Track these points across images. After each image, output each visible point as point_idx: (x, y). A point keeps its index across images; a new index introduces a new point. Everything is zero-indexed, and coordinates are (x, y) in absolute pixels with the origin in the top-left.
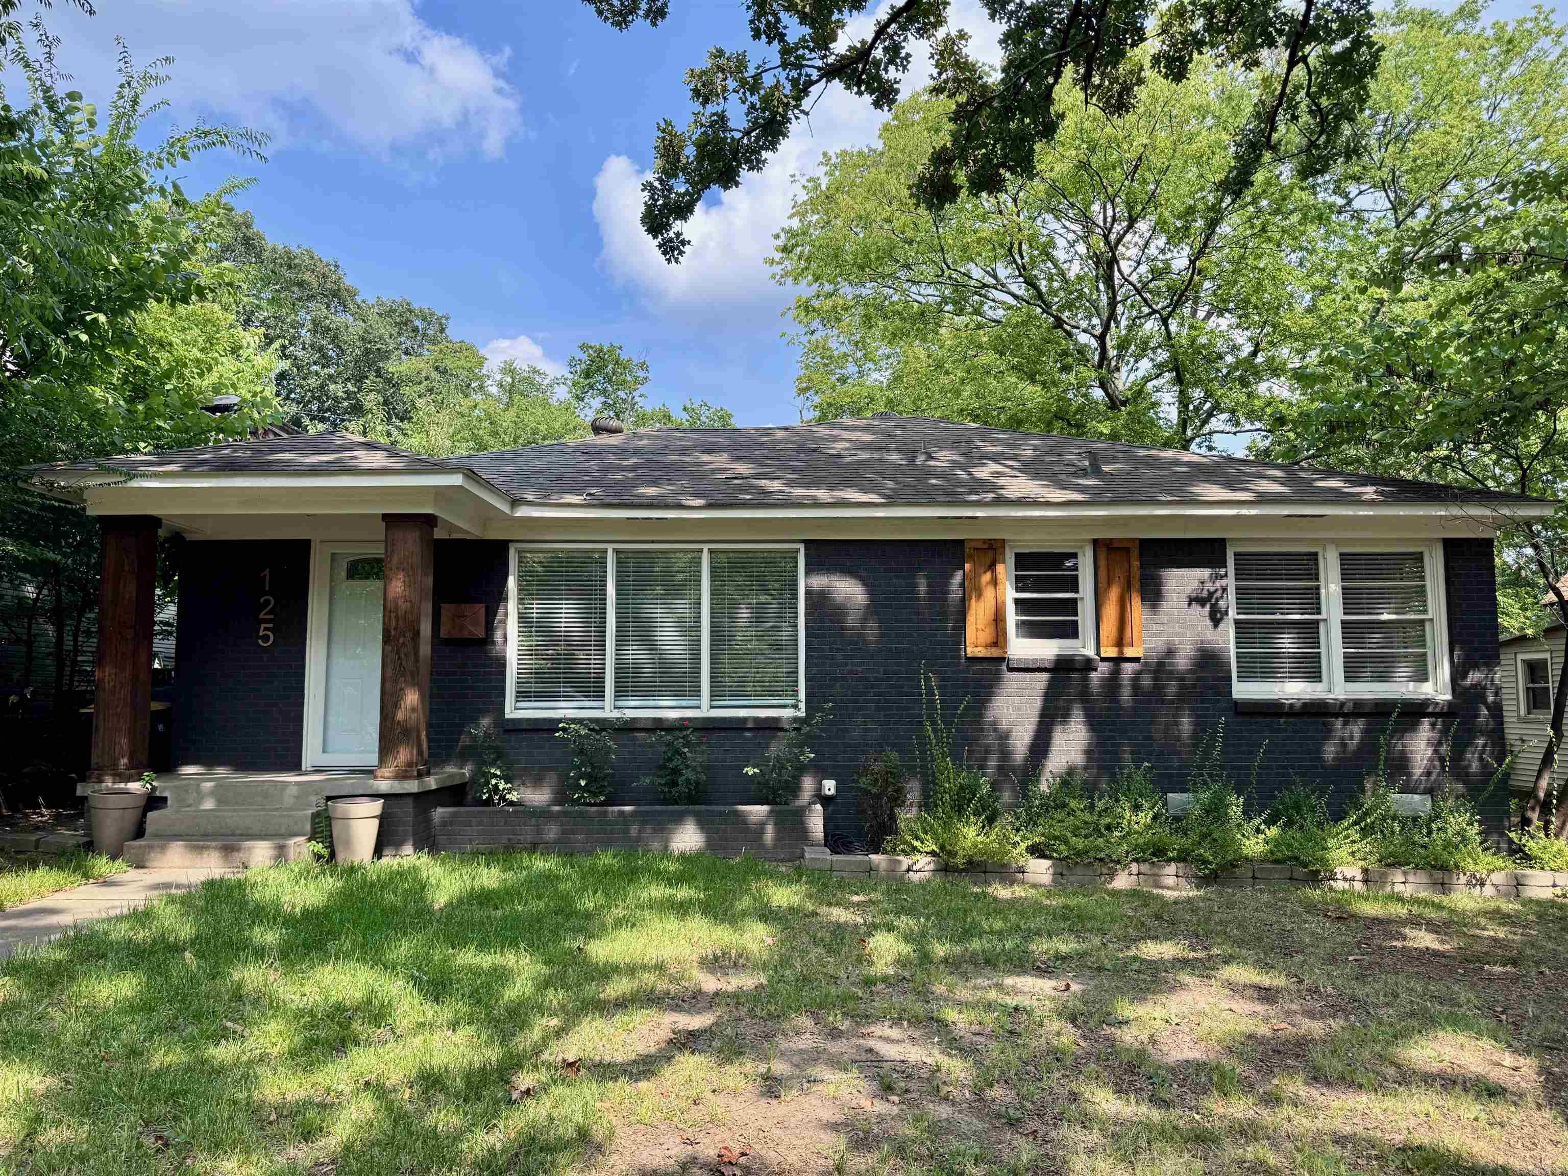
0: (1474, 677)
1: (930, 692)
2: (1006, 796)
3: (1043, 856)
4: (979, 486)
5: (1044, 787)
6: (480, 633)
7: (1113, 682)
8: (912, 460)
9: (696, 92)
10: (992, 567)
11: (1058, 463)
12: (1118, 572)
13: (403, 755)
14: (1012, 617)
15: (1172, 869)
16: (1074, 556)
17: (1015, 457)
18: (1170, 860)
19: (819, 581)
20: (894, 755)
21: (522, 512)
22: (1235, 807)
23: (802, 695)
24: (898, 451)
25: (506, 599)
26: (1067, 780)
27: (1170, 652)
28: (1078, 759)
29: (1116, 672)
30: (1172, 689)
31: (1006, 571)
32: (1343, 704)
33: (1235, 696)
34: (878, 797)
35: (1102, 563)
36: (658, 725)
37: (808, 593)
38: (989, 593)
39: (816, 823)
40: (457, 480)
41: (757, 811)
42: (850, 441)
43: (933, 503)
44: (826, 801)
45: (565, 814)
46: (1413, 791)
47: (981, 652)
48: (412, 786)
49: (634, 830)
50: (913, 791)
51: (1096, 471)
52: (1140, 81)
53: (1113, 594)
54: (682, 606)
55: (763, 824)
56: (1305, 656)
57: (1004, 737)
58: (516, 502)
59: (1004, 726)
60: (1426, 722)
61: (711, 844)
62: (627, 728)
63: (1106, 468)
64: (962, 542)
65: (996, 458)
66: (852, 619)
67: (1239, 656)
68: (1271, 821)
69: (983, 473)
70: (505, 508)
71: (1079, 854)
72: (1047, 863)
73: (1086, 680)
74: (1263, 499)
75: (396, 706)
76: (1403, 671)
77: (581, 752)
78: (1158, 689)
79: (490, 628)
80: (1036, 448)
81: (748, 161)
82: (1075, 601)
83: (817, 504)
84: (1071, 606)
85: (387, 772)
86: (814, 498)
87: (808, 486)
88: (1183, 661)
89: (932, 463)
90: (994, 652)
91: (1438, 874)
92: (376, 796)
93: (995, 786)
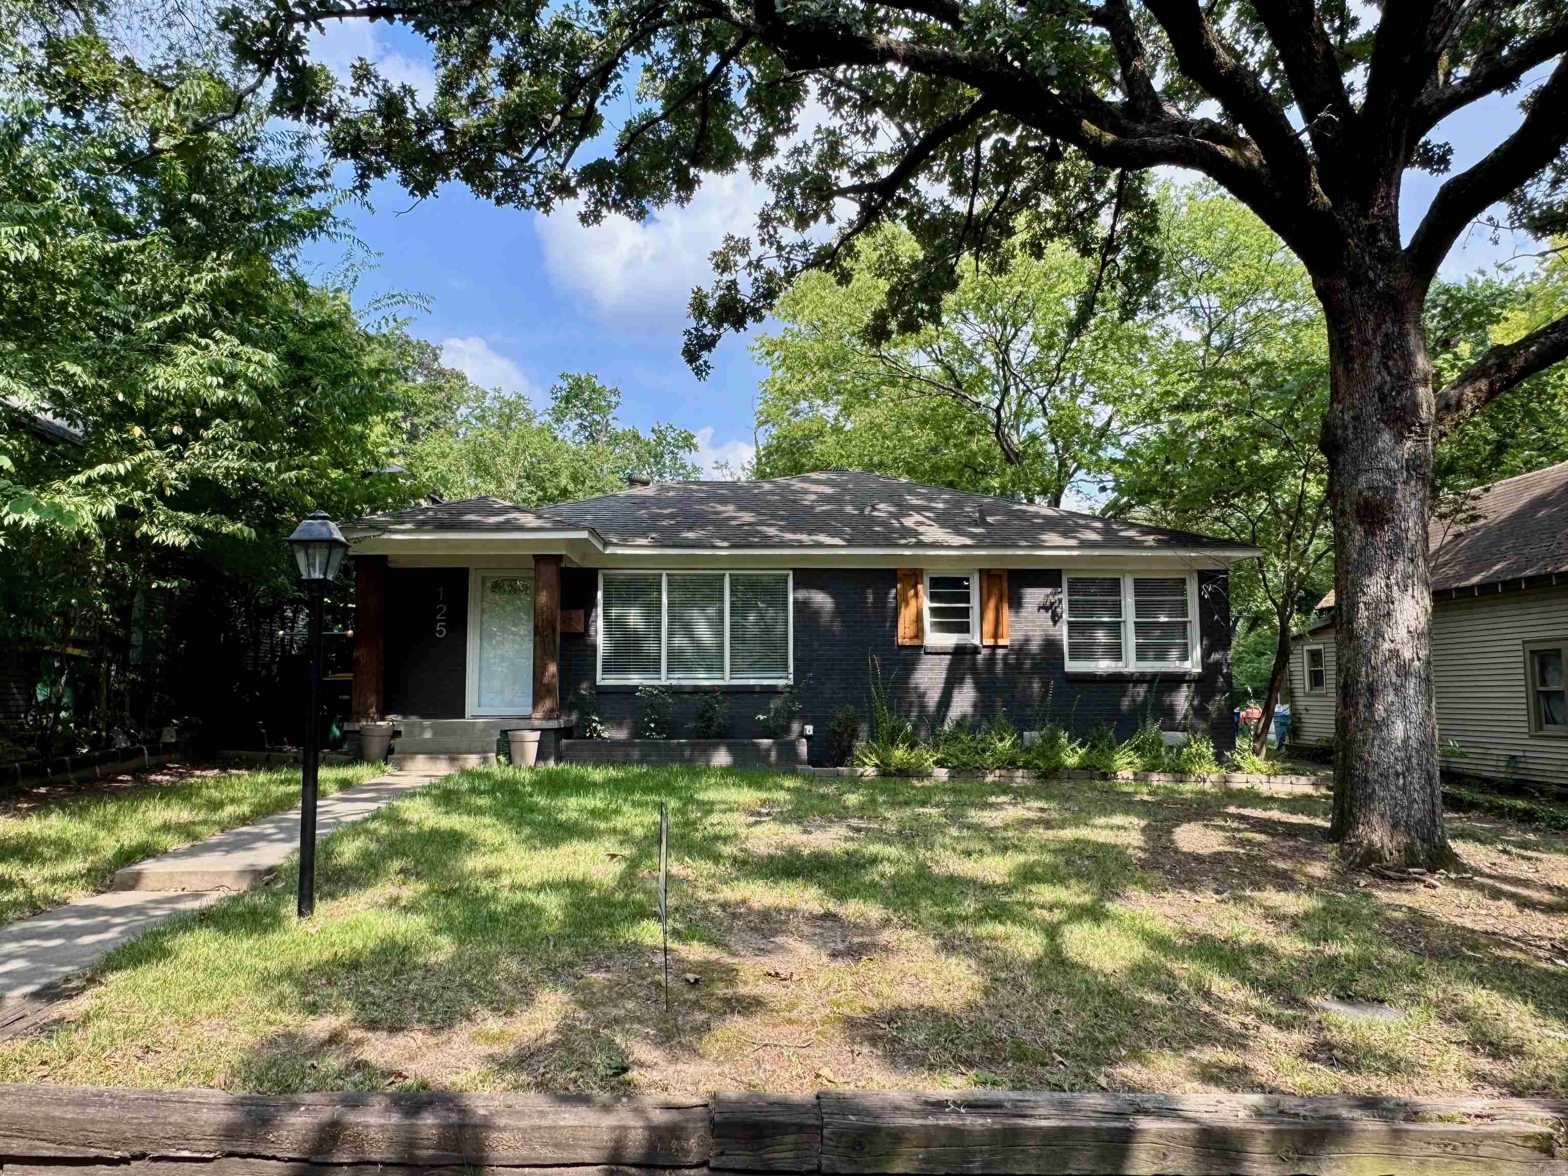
0: (1215, 656)
1: (875, 668)
2: (923, 734)
3: (942, 766)
4: (908, 532)
5: (946, 728)
6: (581, 629)
7: (991, 660)
8: (862, 510)
9: (717, 266)
10: (915, 587)
11: (959, 514)
12: (996, 591)
13: (548, 704)
14: (927, 619)
15: (1020, 773)
16: (967, 580)
17: (930, 509)
18: (1018, 768)
19: (802, 594)
20: (852, 708)
21: (609, 551)
22: (1064, 739)
23: (791, 670)
24: (852, 502)
25: (596, 606)
26: (960, 724)
27: (1027, 640)
28: (969, 710)
29: (993, 654)
30: (1028, 663)
31: (923, 589)
32: (1132, 674)
33: (1067, 669)
34: (841, 734)
35: (985, 585)
36: (697, 690)
37: (796, 602)
38: (913, 603)
39: (803, 748)
40: (584, 535)
41: (766, 742)
42: (816, 493)
43: (877, 545)
44: (808, 738)
45: (643, 744)
46: (1176, 730)
47: (907, 642)
48: (553, 724)
49: (687, 753)
50: (864, 729)
51: (982, 522)
52: (1014, 257)
53: (992, 604)
54: (711, 611)
55: (769, 750)
56: (1111, 645)
57: (922, 696)
58: (606, 544)
59: (922, 688)
60: (1185, 687)
61: (735, 762)
62: (676, 691)
63: (990, 519)
64: (895, 570)
65: (919, 509)
66: (825, 618)
67: (1070, 644)
68: (1082, 745)
69: (909, 522)
70: (600, 547)
71: (965, 764)
72: (945, 770)
73: (975, 659)
74: (1084, 544)
75: (543, 674)
76: (1174, 653)
77: (652, 706)
78: (1019, 665)
79: (587, 626)
80: (946, 501)
81: (753, 315)
82: (967, 609)
83: (801, 545)
84: (965, 612)
85: (539, 715)
86: (799, 541)
87: (794, 532)
88: (1035, 646)
89: (875, 513)
90: (916, 642)
91: (1178, 776)
92: (534, 730)
93: (915, 727)
